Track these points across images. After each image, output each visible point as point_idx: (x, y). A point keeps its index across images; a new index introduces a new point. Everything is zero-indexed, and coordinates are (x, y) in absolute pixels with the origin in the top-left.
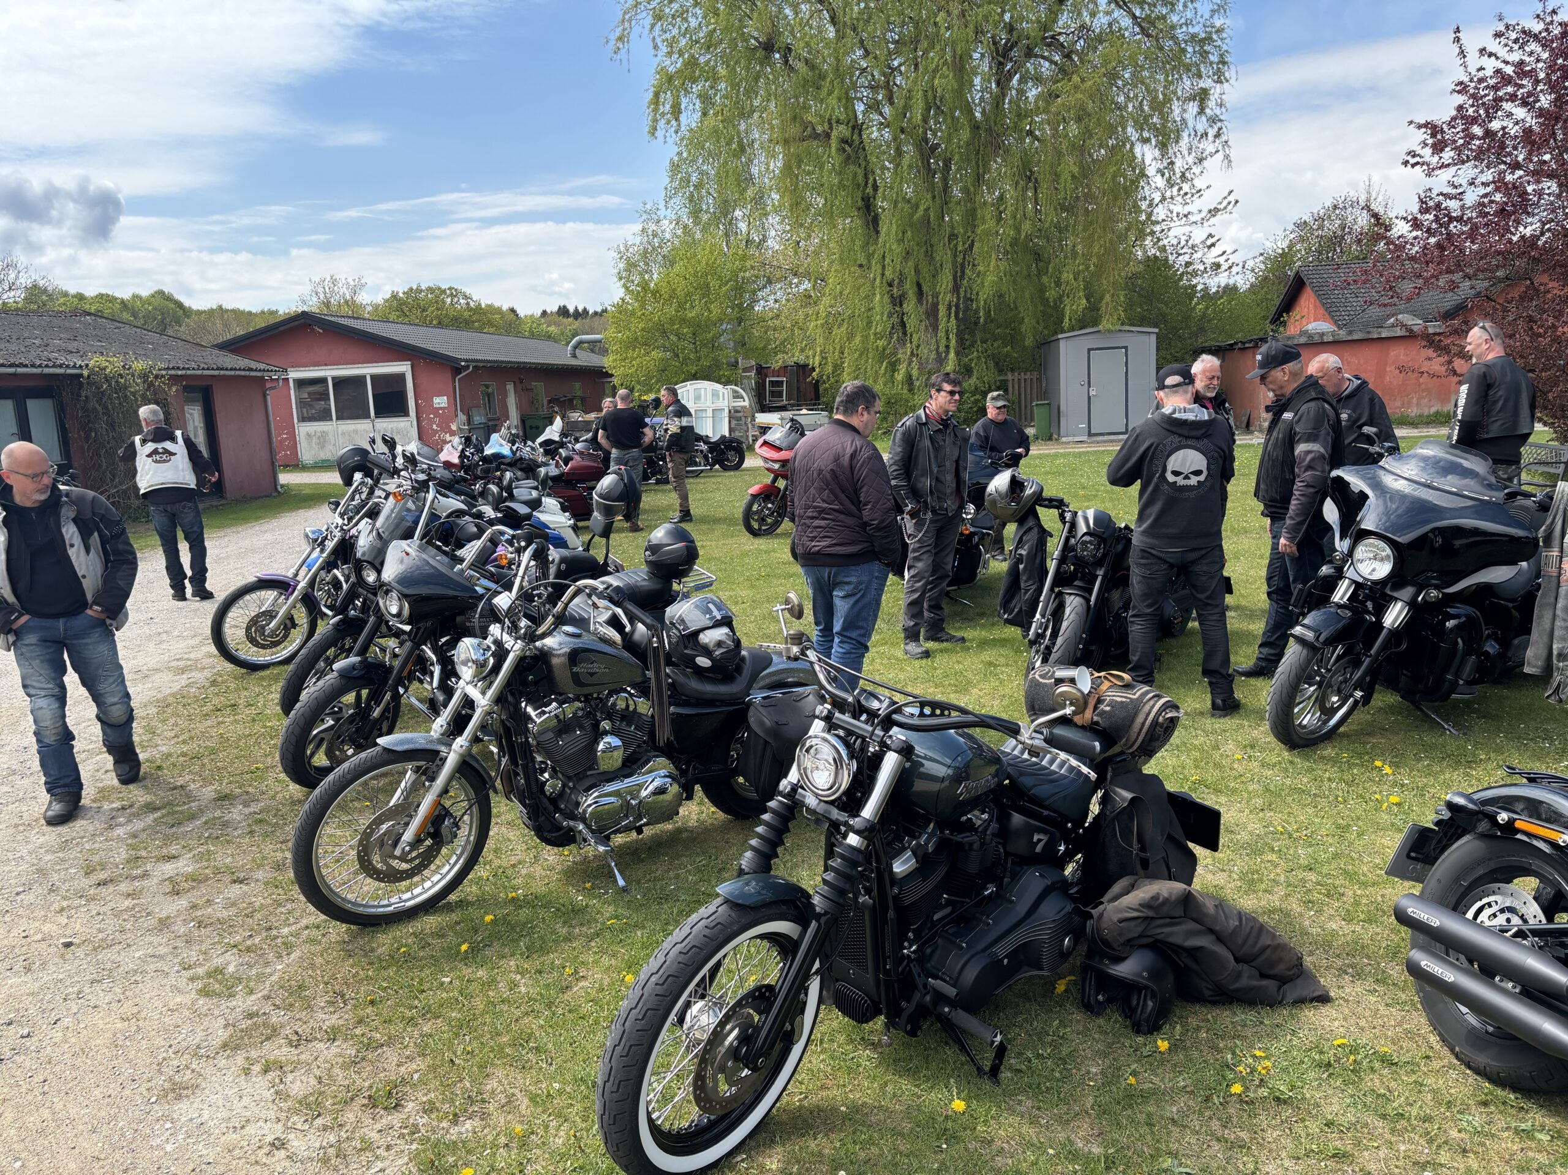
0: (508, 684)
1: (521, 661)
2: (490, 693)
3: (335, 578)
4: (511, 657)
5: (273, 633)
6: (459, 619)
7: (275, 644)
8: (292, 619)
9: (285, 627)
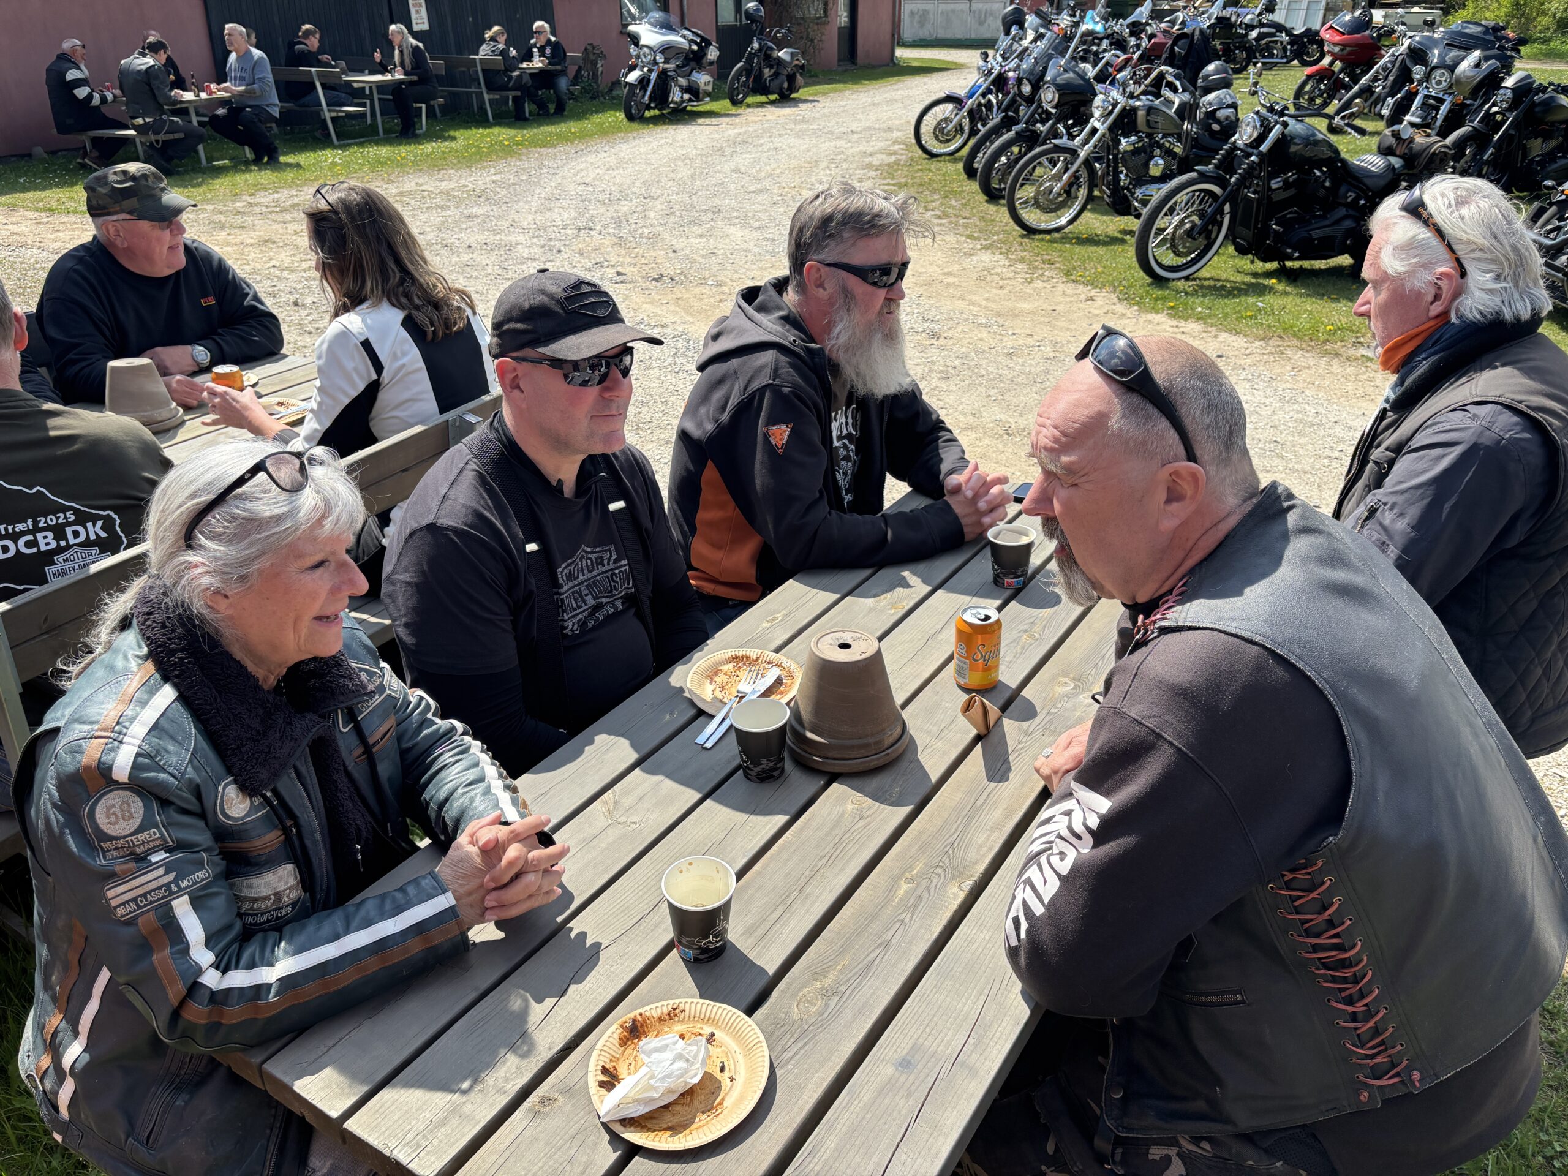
0: (1115, 122)
1: (1124, 109)
2: (1106, 124)
3: (989, 100)
4: (1119, 106)
5: (948, 134)
6: (1082, 109)
7: (948, 141)
8: (961, 125)
9: (956, 131)
